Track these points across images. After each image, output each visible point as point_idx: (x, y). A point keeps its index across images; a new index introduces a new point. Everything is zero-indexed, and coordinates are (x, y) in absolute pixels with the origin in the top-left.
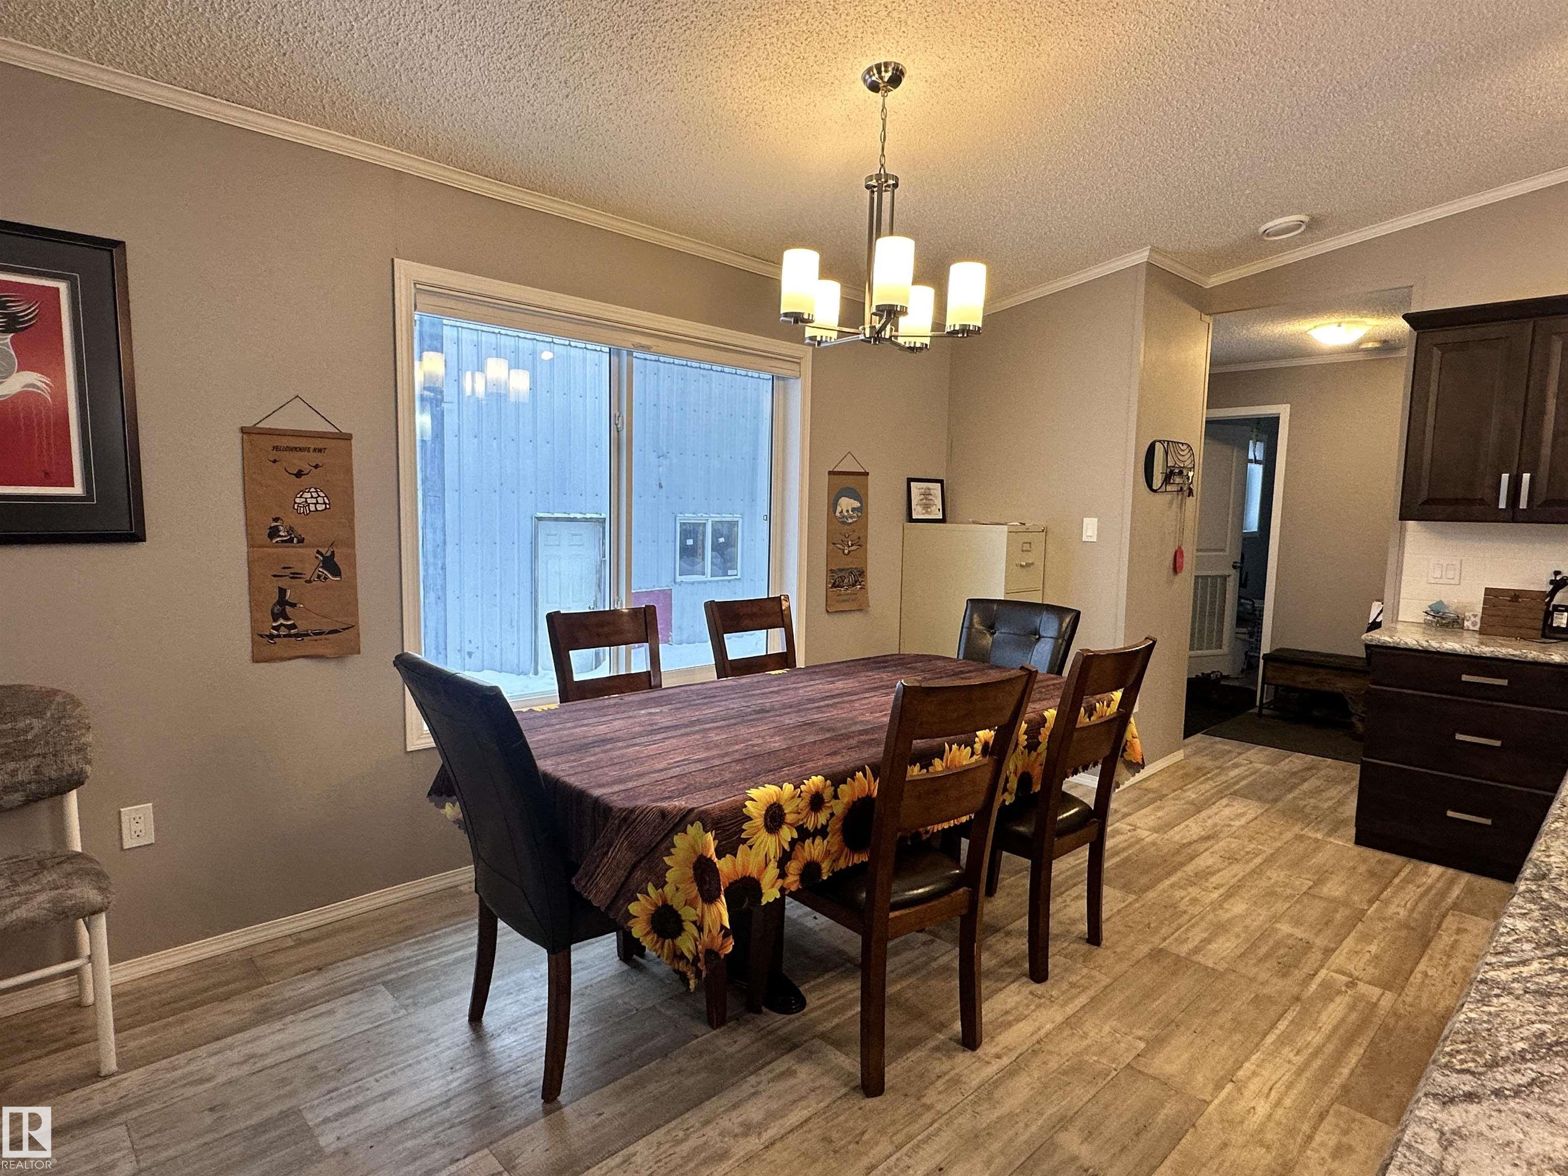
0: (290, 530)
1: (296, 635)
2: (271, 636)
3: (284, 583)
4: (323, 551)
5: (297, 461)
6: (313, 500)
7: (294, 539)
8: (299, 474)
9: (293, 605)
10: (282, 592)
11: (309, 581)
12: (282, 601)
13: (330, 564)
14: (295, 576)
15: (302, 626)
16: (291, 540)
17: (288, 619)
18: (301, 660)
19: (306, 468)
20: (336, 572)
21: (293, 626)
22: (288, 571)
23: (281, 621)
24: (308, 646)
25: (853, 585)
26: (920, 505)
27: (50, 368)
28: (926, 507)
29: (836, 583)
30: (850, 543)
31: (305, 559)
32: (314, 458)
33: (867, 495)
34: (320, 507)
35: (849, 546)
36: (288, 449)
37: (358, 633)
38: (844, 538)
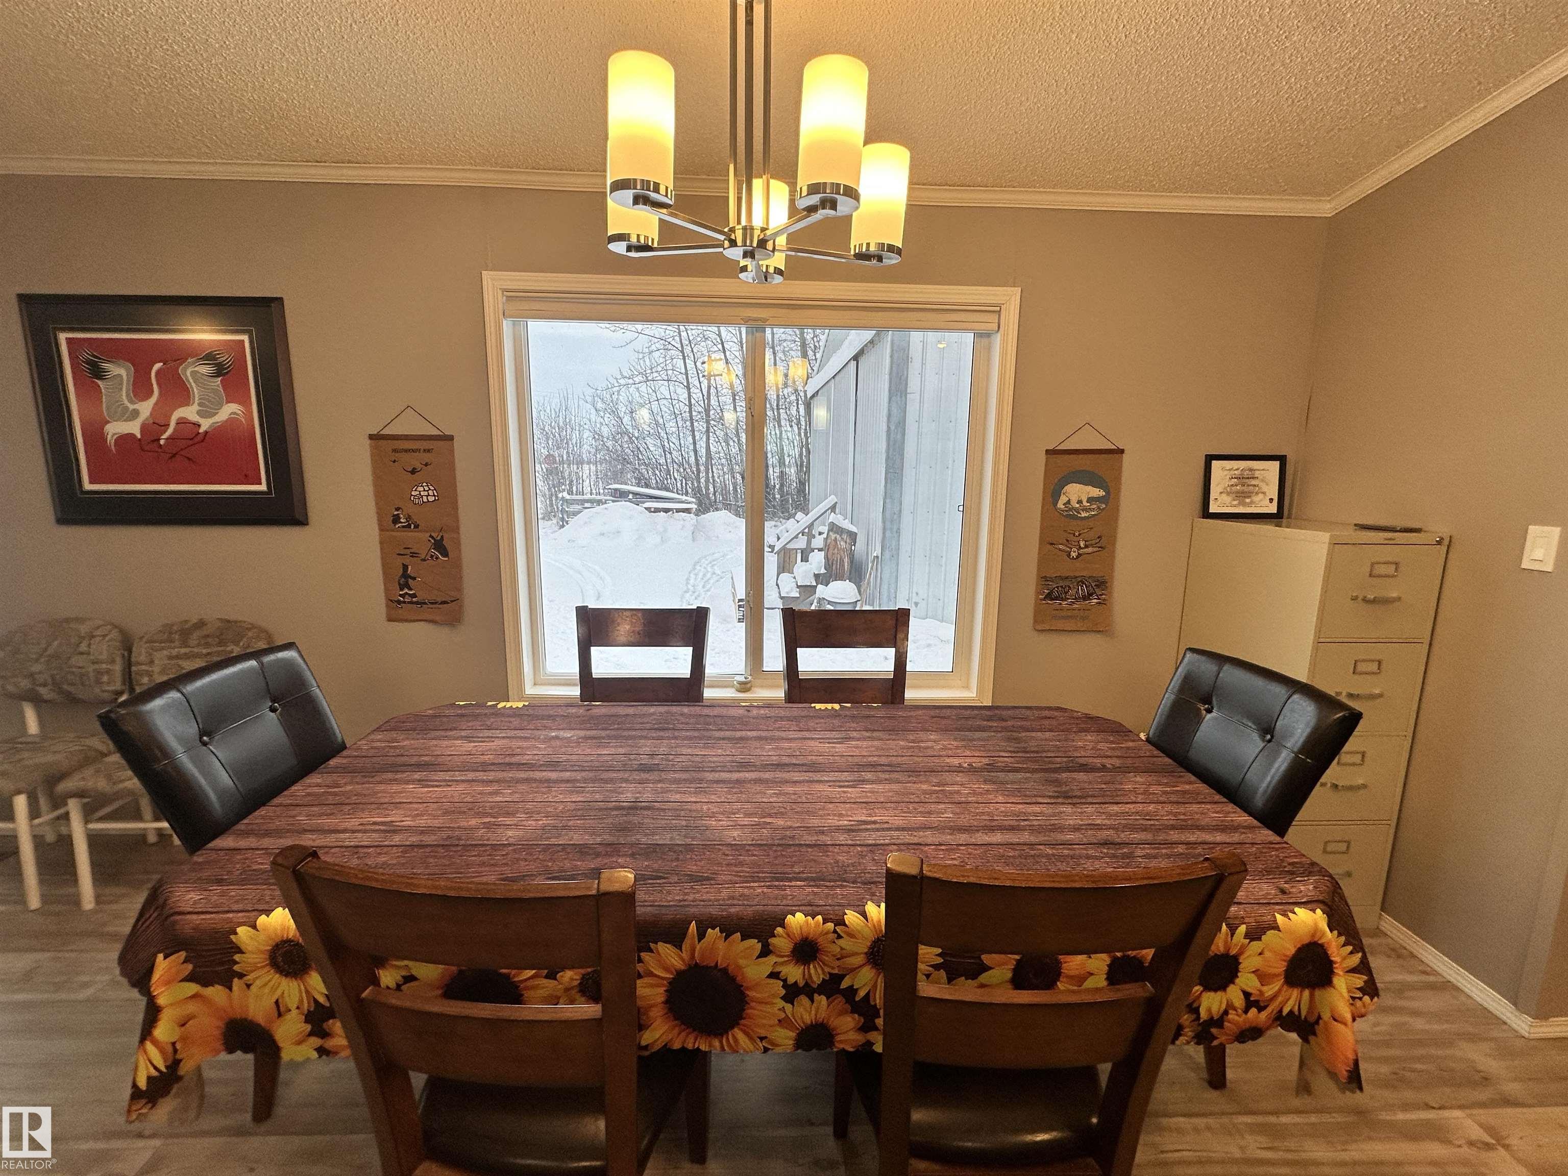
0: (409, 518)
1: (417, 603)
2: (399, 602)
4: (435, 535)
5: (414, 460)
6: (424, 492)
7: (412, 525)
8: (413, 472)
10: (405, 567)
11: (424, 560)
12: (405, 575)
13: (439, 546)
14: (414, 555)
16: (409, 526)
17: (411, 589)
18: (422, 623)
19: (418, 466)
20: (445, 554)
21: (414, 596)
22: (408, 551)
23: (406, 590)
24: (426, 612)
25: (1085, 598)
26: (1228, 494)
27: (244, 401)
28: (1242, 496)
29: (1055, 594)
30: (1082, 544)
31: (420, 541)
32: (427, 457)
33: (1118, 479)
34: (431, 499)
35: (1080, 548)
36: (406, 451)
37: (461, 607)
38: (1071, 537)
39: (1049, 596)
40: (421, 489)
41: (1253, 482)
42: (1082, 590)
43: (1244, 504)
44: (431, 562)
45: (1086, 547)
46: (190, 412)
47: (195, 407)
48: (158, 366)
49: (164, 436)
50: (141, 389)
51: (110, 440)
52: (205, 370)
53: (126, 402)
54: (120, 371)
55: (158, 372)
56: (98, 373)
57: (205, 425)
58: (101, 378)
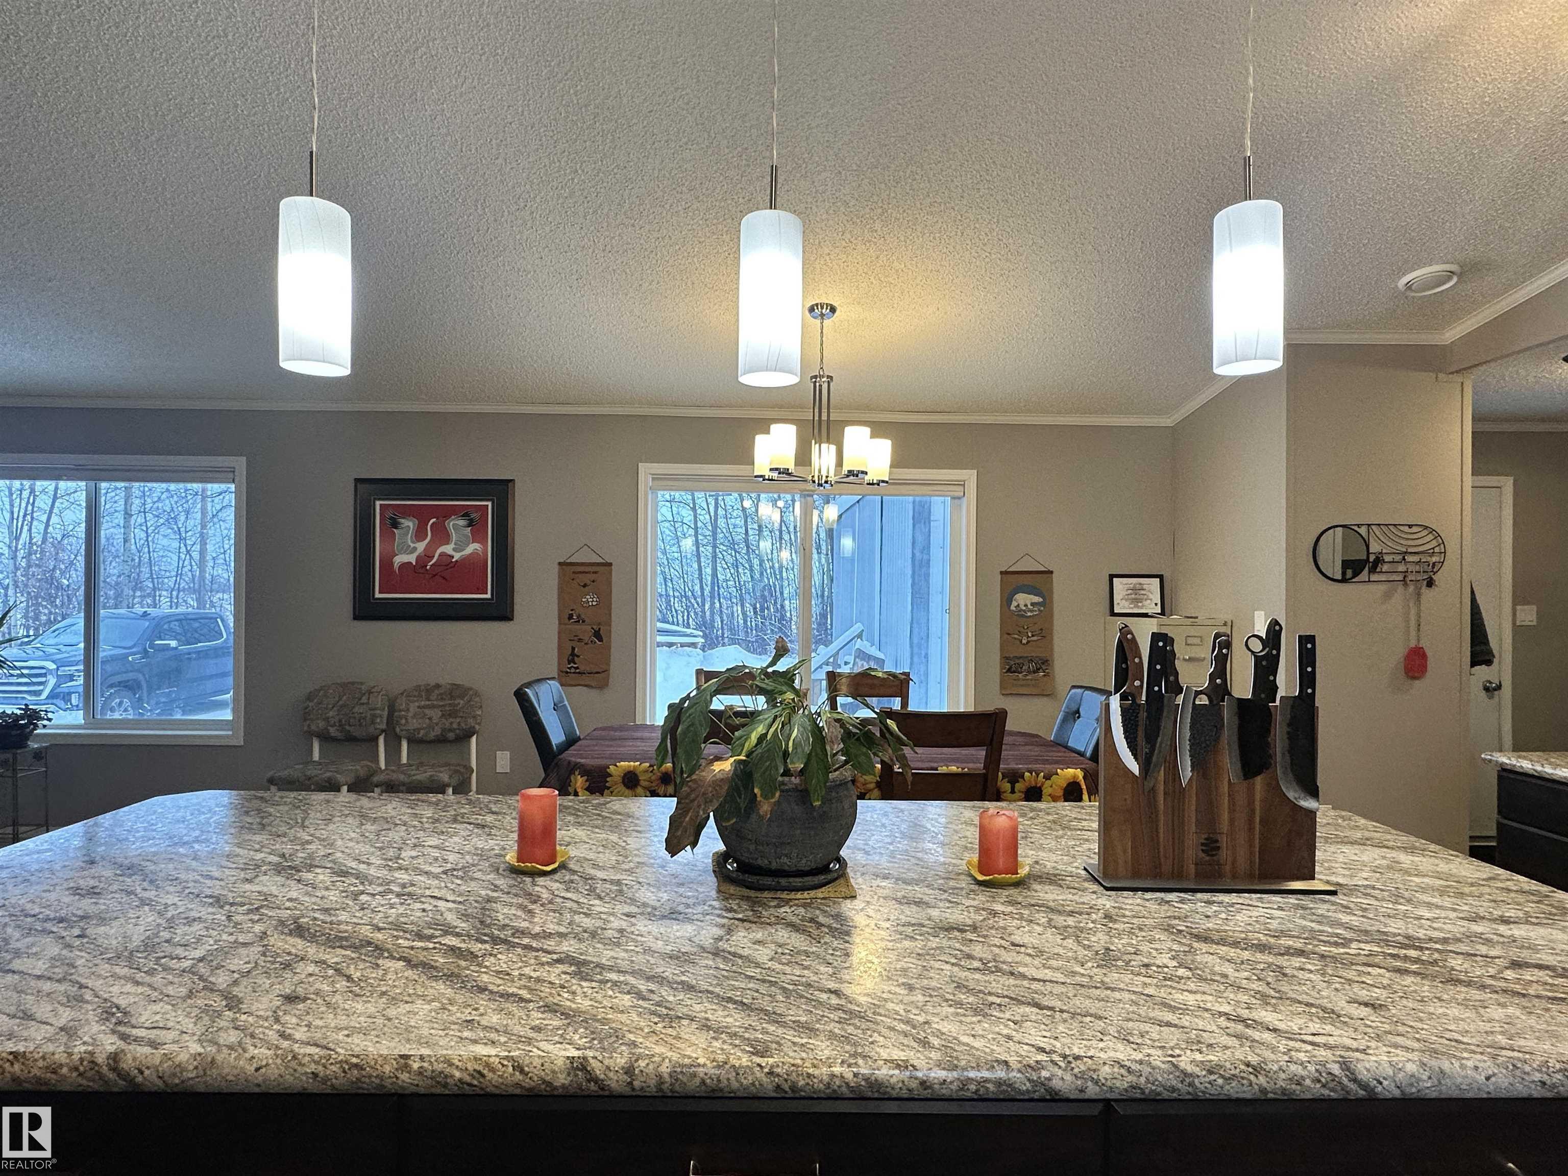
0: (579, 616)
1: (579, 673)
2: (567, 672)
3: (574, 644)
4: (595, 627)
5: (586, 579)
6: (590, 599)
7: (580, 620)
8: (585, 586)
9: (578, 656)
10: (573, 649)
11: (586, 644)
12: (573, 654)
13: (598, 635)
14: (580, 640)
15: (582, 668)
16: (578, 621)
17: (575, 664)
18: (581, 687)
19: (588, 582)
20: (601, 640)
21: (577, 668)
22: (576, 638)
23: (572, 665)
24: (586, 679)
25: (1034, 672)
26: (1126, 600)
27: (483, 541)
28: (1136, 601)
29: (1013, 669)
30: (1030, 635)
31: (585, 631)
32: (593, 577)
33: (1051, 591)
34: (594, 603)
35: (1028, 637)
36: (580, 572)
37: (609, 675)
38: (1022, 630)
39: (1009, 671)
40: (588, 597)
41: (1143, 592)
42: (1032, 666)
43: (1138, 607)
44: (591, 645)
45: (1033, 636)
46: (448, 549)
47: (452, 546)
48: (434, 520)
49: (430, 564)
50: (420, 535)
51: (396, 566)
52: (462, 522)
54: (409, 524)
55: (433, 523)
56: (395, 525)
57: (457, 556)
58: (396, 528)
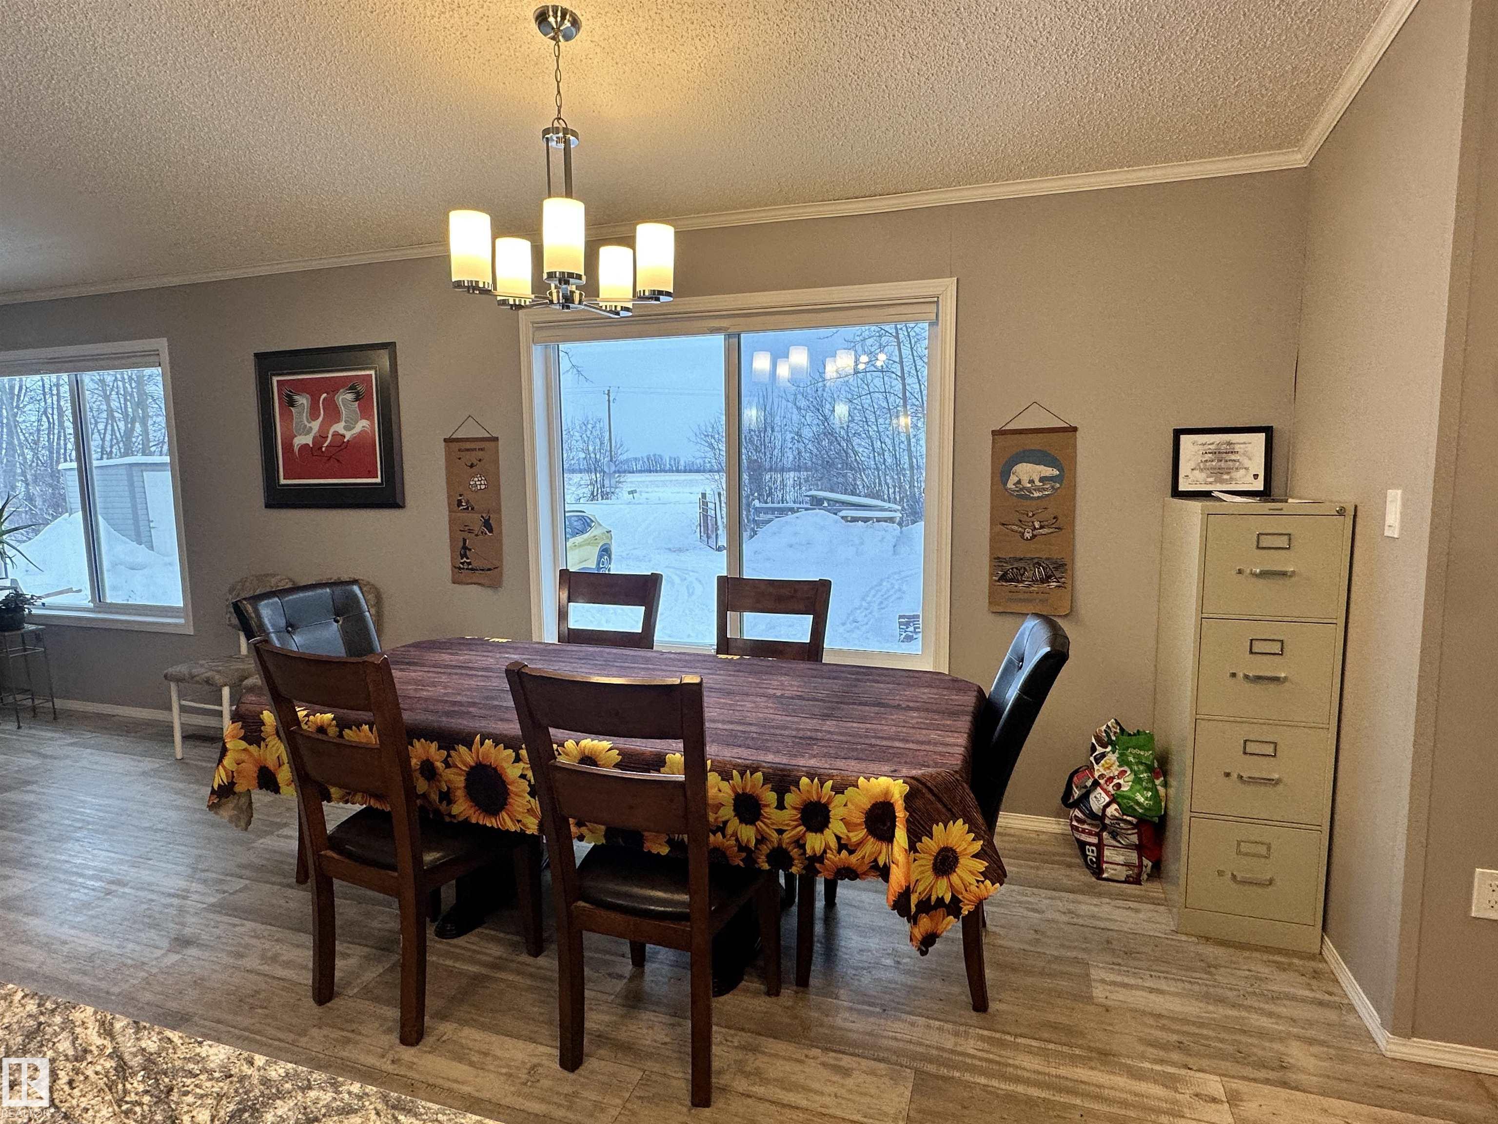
0: (467, 502)
1: (472, 569)
2: (460, 568)
3: (466, 535)
4: (484, 515)
5: (472, 457)
6: (479, 482)
7: (470, 508)
8: (472, 466)
9: (470, 550)
10: (465, 540)
11: (477, 535)
12: (465, 548)
13: (487, 524)
14: (470, 531)
15: (474, 565)
16: (467, 508)
17: (468, 558)
18: (475, 586)
19: (475, 462)
20: (491, 531)
21: (469, 564)
22: (467, 528)
23: (465, 559)
24: (477, 576)
25: (1042, 581)
26: (1202, 470)
28: (1218, 473)
29: (1010, 576)
31: (475, 520)
32: (480, 454)
33: (1073, 459)
34: (483, 487)
36: (468, 450)
37: (501, 574)
38: (1024, 518)
39: (1003, 578)
40: (476, 479)
41: (1233, 457)
42: (1039, 572)
43: (1222, 481)
44: (481, 537)
46: (339, 427)
47: (342, 424)
48: (324, 395)
49: (325, 445)
51: (296, 449)
52: (350, 396)
53: (306, 423)
54: (303, 400)
55: (324, 399)
56: (291, 403)
57: (348, 435)
58: (293, 406)
